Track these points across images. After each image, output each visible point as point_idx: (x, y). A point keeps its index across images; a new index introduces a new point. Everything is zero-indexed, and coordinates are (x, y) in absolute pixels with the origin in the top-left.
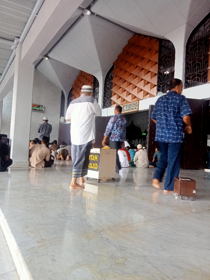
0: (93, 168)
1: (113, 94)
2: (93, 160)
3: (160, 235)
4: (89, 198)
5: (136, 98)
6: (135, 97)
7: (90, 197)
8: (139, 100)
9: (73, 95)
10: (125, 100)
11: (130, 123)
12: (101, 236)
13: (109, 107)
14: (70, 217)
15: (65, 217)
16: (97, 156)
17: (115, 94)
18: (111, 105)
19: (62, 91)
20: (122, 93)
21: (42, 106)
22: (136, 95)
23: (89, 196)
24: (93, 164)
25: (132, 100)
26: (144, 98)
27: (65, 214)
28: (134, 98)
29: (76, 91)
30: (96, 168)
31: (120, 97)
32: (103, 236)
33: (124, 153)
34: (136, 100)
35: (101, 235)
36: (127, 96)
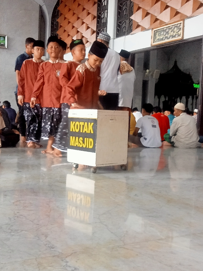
0: (84, 146)
1: (135, 8)
2: (85, 132)
3: (180, 264)
4: (78, 202)
5: (179, 15)
6: (177, 13)
7: (81, 200)
8: (184, 18)
9: (61, 14)
10: (157, 20)
11: (171, 66)
12: (64, 264)
13: (128, 34)
14: (19, 231)
15: (10, 231)
16: (92, 124)
17: (139, 8)
18: (131, 31)
19: (41, 7)
20: (152, 6)
21: (4, 37)
22: (178, 8)
23: (79, 199)
24: (86, 139)
25: (171, 19)
26: (195, 13)
27: (12, 226)
28: (175, 15)
29: (66, 6)
30: (91, 147)
31: (148, 14)
32: (68, 264)
33: (153, 122)
34: (179, 19)
35: (67, 262)
36: (161, 12)
